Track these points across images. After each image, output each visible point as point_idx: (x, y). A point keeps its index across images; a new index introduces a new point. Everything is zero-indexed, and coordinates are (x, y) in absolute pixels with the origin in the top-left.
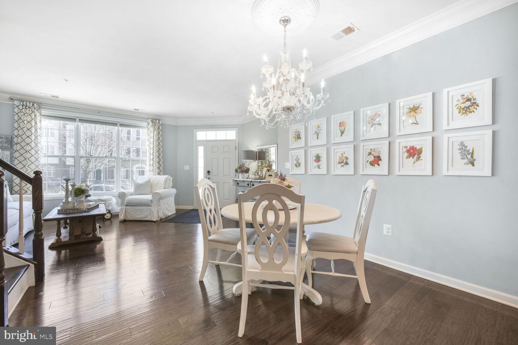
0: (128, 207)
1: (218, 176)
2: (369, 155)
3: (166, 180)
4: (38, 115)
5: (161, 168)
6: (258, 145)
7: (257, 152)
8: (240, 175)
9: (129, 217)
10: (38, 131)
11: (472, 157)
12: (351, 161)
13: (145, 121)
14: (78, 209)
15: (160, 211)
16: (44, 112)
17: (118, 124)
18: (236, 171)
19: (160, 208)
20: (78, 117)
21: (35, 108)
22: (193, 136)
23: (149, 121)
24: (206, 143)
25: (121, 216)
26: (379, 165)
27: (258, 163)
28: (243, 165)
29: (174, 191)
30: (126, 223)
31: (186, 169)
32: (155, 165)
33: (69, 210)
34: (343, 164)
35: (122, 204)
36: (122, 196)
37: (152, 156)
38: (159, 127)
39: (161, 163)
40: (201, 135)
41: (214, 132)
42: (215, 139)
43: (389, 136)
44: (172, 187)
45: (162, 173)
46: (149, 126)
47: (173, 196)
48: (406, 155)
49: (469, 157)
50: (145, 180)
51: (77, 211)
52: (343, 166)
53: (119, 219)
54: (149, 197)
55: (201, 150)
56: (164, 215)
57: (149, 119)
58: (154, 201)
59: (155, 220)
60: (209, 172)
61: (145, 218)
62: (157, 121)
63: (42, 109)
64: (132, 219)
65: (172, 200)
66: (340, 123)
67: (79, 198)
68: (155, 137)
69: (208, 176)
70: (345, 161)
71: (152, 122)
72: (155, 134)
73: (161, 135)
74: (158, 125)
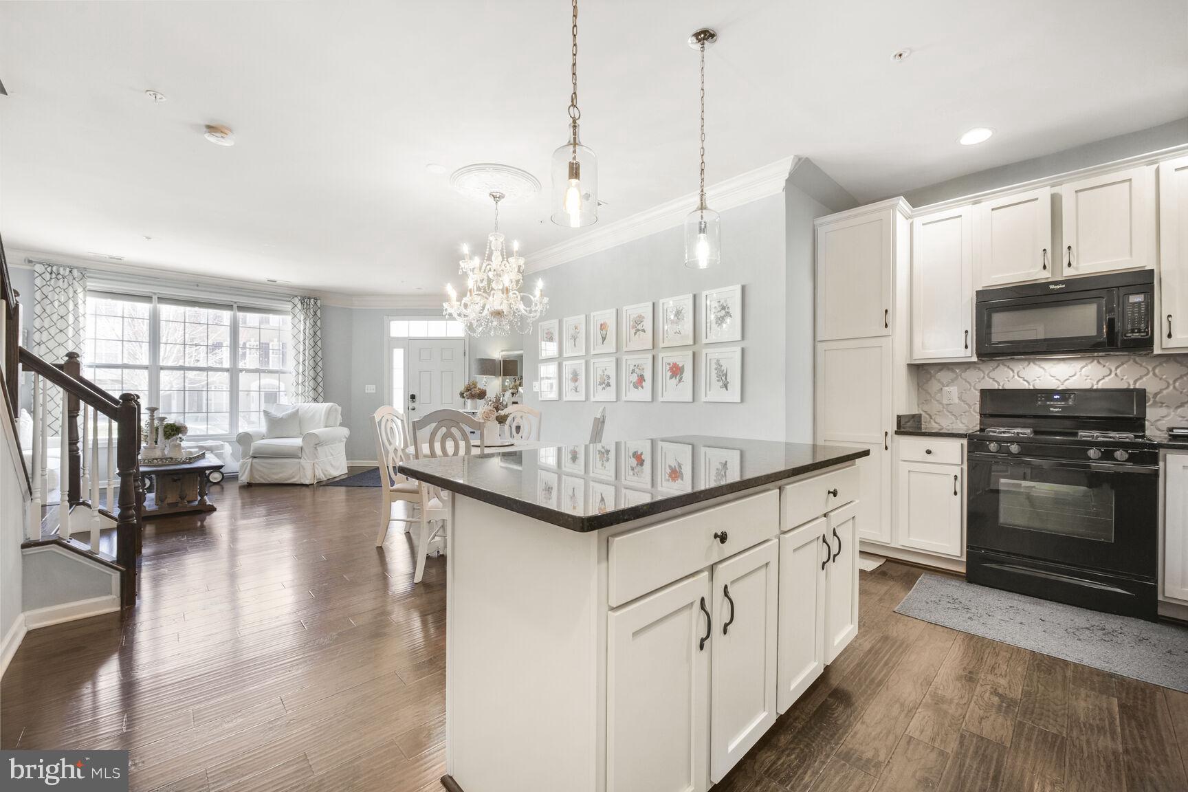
0: (255, 460)
1: (430, 403)
2: (632, 373)
3: (329, 412)
4: (80, 290)
5: (320, 389)
6: (503, 349)
7: (500, 361)
8: (469, 402)
9: (257, 477)
10: (81, 319)
11: (726, 379)
12: (613, 382)
13: (287, 301)
14: (171, 458)
15: (319, 468)
16: (91, 284)
17: (235, 306)
18: (462, 395)
19: (317, 460)
20: (155, 294)
21: (74, 279)
22: (383, 329)
23: (296, 300)
24: (408, 343)
25: (242, 475)
26: (642, 387)
27: (503, 381)
28: (475, 385)
29: (345, 432)
30: (253, 488)
31: (369, 391)
32: (307, 384)
33: (157, 459)
34: (604, 385)
35: (244, 455)
36: (244, 439)
37: (301, 367)
38: (315, 313)
39: (319, 379)
40: (399, 328)
41: (423, 323)
42: (426, 336)
43: (653, 348)
44: (341, 425)
45: (321, 399)
46: (297, 310)
47: (343, 441)
48: (669, 374)
49: (723, 378)
50: (290, 411)
51: (170, 462)
52: (604, 388)
53: (239, 482)
54: (297, 442)
55: (398, 355)
56: (325, 475)
57: (296, 296)
58: (305, 448)
59: (307, 482)
60: (413, 397)
61: (289, 479)
62: (312, 301)
63: (89, 279)
64: (264, 482)
65: (341, 449)
66: (601, 325)
67: (173, 441)
68: (307, 331)
69: (412, 405)
70: (606, 381)
71: (303, 304)
72: (307, 325)
73: (320, 327)
74: (315, 308)
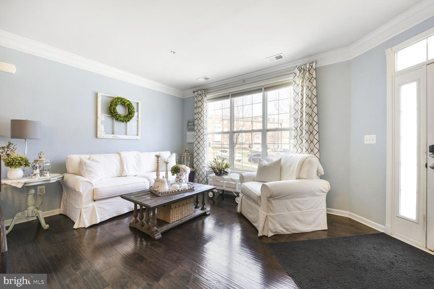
0: (244, 197)
4: (205, 99)
13: (292, 73)
15: (274, 221)
16: (209, 96)
17: (263, 88)
19: (271, 213)
20: (230, 93)
21: (203, 95)
23: (296, 70)
25: (238, 206)
31: (369, 142)
36: (241, 179)
38: (312, 75)
46: (296, 77)
57: (296, 67)
59: (260, 233)
60: (433, 149)
62: (308, 65)
64: (246, 216)
71: (300, 71)
72: (304, 87)
73: (315, 86)
74: (311, 72)
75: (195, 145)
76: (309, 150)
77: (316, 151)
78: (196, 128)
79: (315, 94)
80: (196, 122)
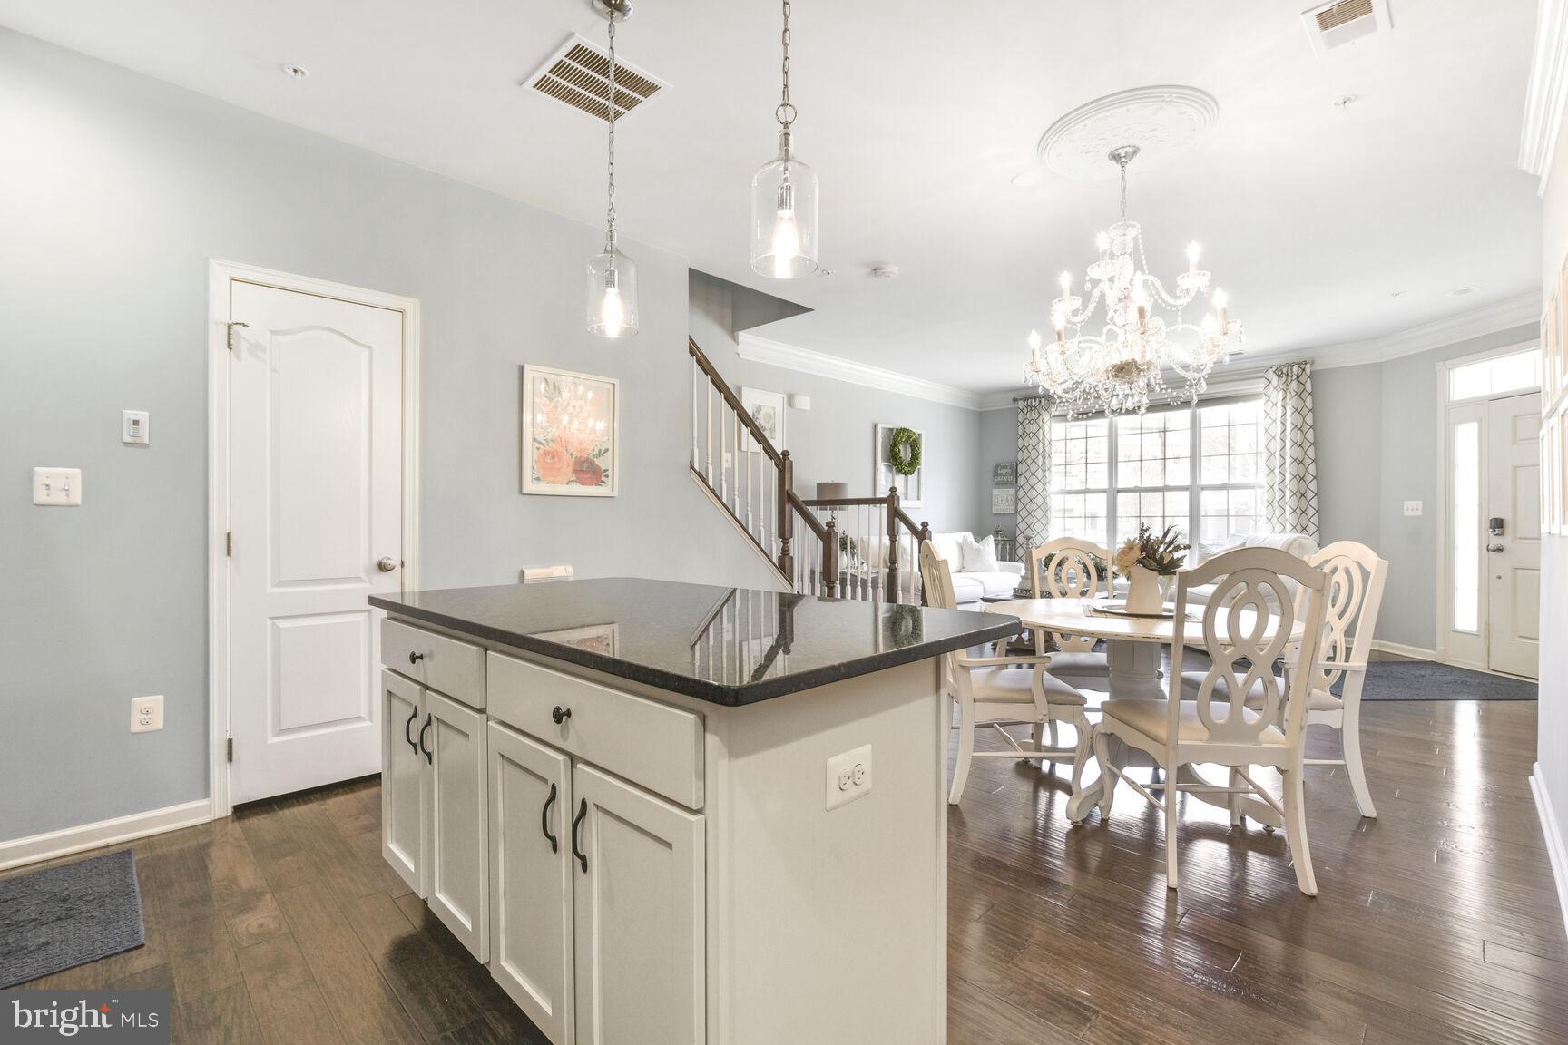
4: (1047, 417)
5: (1310, 511)
13: (1258, 378)
21: (1043, 408)
22: (1437, 388)
23: (1271, 375)
24: (1487, 408)
31: (1411, 513)
38: (1301, 385)
40: (1469, 381)
46: (1271, 390)
55: (1467, 439)
57: (1270, 368)
60: (1498, 524)
62: (1295, 369)
69: (1495, 541)
71: (1279, 376)
72: (1287, 408)
73: (1310, 408)
74: (1302, 379)
75: (1019, 519)
76: (1299, 528)
77: (1312, 528)
78: (1021, 480)
79: (1310, 422)
80: (1022, 468)
